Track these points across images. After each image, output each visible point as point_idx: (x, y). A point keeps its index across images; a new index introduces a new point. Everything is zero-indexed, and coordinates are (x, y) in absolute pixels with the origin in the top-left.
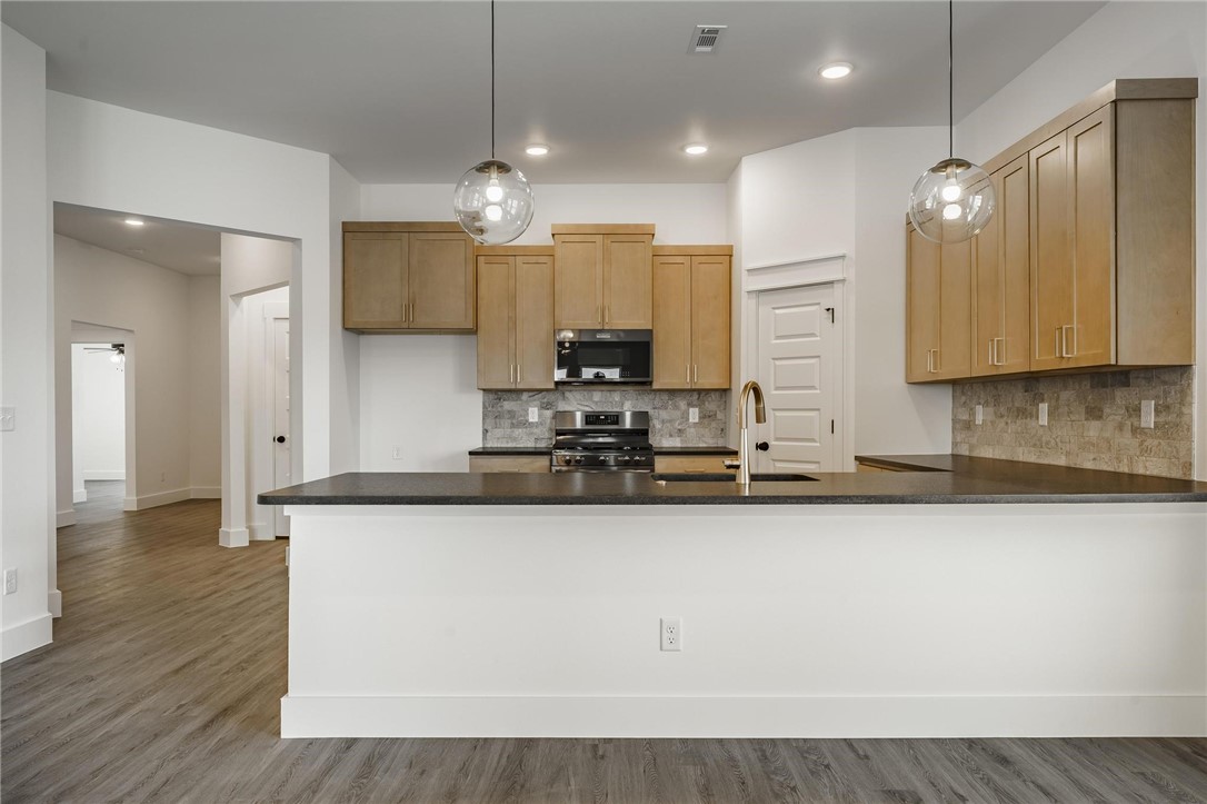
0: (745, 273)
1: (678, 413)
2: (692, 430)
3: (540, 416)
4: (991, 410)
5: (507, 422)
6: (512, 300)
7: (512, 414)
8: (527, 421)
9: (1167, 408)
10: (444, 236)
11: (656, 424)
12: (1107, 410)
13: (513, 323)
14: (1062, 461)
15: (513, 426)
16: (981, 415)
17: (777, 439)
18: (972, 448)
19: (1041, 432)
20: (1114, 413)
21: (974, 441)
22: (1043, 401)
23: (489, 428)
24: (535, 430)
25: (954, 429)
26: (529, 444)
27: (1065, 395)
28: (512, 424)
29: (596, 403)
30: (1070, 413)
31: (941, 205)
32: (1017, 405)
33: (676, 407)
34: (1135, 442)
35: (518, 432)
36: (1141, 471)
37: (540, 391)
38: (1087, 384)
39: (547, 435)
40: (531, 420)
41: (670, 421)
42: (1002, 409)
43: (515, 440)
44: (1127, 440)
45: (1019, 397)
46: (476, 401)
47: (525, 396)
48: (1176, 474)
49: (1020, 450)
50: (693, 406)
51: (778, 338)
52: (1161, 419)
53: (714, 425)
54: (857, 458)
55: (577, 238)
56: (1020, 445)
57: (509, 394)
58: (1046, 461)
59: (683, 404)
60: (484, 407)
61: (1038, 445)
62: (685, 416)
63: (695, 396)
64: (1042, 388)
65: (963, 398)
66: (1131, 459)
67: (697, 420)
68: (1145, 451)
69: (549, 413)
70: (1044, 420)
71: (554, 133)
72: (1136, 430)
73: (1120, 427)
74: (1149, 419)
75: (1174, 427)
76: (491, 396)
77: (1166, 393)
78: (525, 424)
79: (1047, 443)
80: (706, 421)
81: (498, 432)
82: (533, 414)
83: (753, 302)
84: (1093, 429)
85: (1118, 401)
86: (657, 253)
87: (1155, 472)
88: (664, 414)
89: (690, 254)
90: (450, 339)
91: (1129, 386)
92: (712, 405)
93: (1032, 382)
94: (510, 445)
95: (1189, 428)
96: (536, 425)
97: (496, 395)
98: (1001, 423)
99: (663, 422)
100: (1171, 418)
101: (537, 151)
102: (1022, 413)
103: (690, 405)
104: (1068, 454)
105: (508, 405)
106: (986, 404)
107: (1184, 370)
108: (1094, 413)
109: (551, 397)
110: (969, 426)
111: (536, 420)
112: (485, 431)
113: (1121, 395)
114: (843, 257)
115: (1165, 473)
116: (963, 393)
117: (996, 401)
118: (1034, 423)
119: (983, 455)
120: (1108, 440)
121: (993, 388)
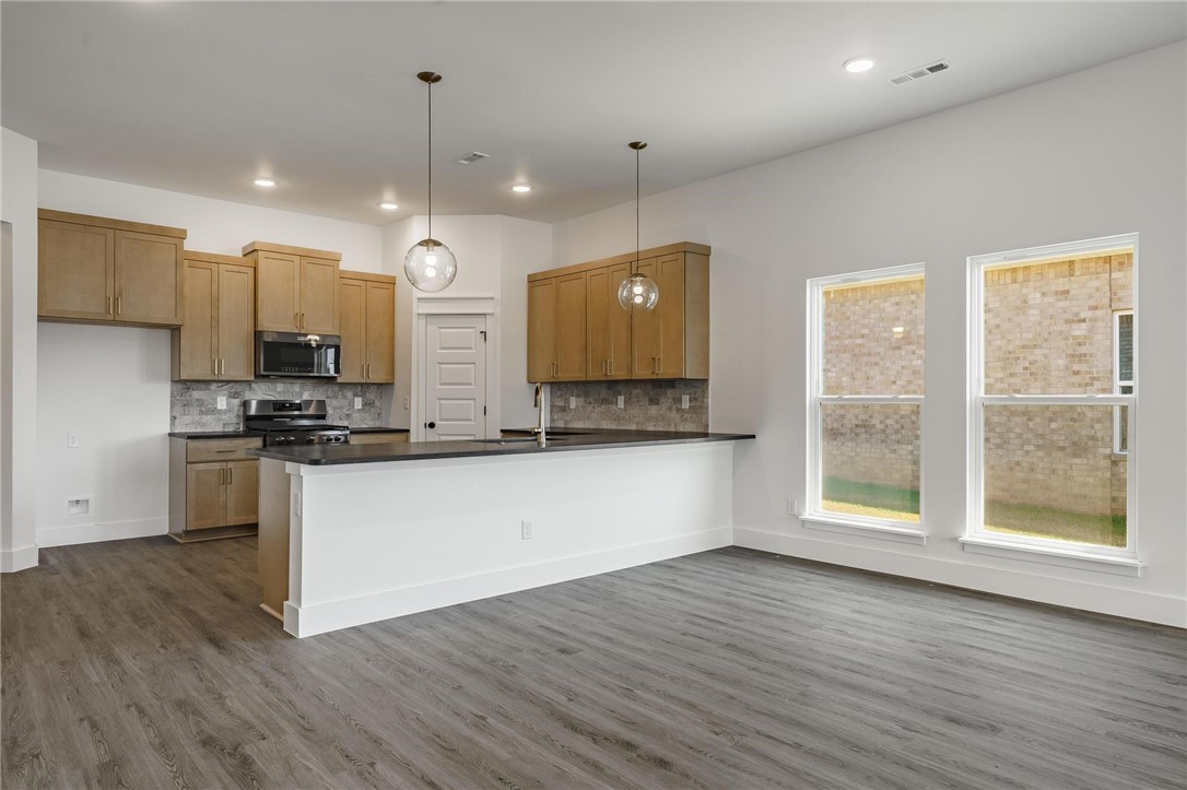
0: (415, 301)
1: (347, 402)
2: (357, 415)
3: (228, 404)
4: (582, 400)
5: (196, 410)
6: (215, 302)
7: (200, 402)
8: (216, 408)
9: (696, 399)
10: (153, 238)
11: (330, 411)
12: (662, 400)
13: (215, 322)
14: (634, 427)
15: (201, 413)
16: (573, 402)
17: (441, 420)
18: (566, 422)
19: (619, 412)
20: (666, 401)
21: (568, 418)
22: (620, 395)
23: (177, 415)
24: (224, 417)
25: (551, 411)
26: (219, 429)
27: (635, 392)
28: (201, 411)
29: (279, 393)
30: (638, 401)
31: (631, 296)
32: (601, 397)
33: (345, 397)
34: (679, 416)
35: (206, 418)
36: (682, 430)
37: (228, 382)
38: (649, 387)
39: (234, 421)
40: (219, 408)
41: (339, 408)
42: (590, 399)
43: (203, 425)
44: (674, 415)
45: (604, 393)
46: (164, 390)
47: (214, 386)
48: (701, 430)
49: (604, 423)
50: (358, 396)
51: (442, 348)
52: (693, 404)
53: (373, 410)
54: (502, 431)
55: (277, 256)
56: (604, 420)
57: (198, 385)
58: (622, 428)
59: (350, 394)
60: (172, 396)
61: (617, 419)
62: (352, 404)
63: (359, 388)
64: (619, 388)
65: (560, 393)
66: (676, 424)
67: (360, 407)
68: (684, 420)
69: (236, 402)
70: (621, 404)
71: (281, 169)
72: (678, 410)
73: (670, 409)
74: (686, 404)
75: (700, 408)
76: (180, 386)
77: (695, 392)
78: (214, 411)
79: (624, 418)
80: (367, 407)
81: (187, 419)
82: (222, 403)
83: (423, 321)
84: (654, 410)
85: (668, 395)
86: (343, 276)
87: (690, 430)
88: (335, 402)
89: (365, 279)
90: (136, 331)
91: (674, 387)
92: (371, 396)
93: (613, 385)
94: (199, 430)
95: (707, 409)
96: (225, 412)
97: (184, 385)
98: (590, 408)
99: (334, 408)
100: (698, 404)
101: (265, 183)
102: (605, 401)
103: (355, 395)
104: (637, 423)
105: (196, 394)
106: (578, 396)
107: (705, 381)
108: (654, 401)
109: (238, 388)
110: (564, 409)
111: (225, 407)
112: (173, 418)
113: (670, 392)
114: (493, 298)
115: (694, 429)
116: (559, 389)
117: (586, 395)
118: (614, 407)
119: (576, 426)
120: (662, 415)
121: (583, 387)
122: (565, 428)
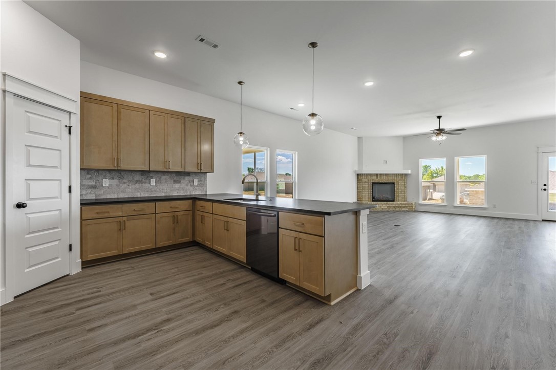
4: (116, 181)
12: (182, 181)
16: (107, 182)
17: (30, 198)
19: (151, 187)
20: (184, 182)
21: (100, 193)
22: (152, 178)
27: (164, 177)
30: (166, 182)
32: (135, 179)
34: (192, 188)
36: (194, 194)
38: (174, 175)
42: (125, 181)
44: (189, 187)
45: (137, 177)
48: (203, 193)
49: (139, 193)
52: (199, 183)
56: (139, 192)
58: (154, 195)
61: (150, 191)
64: (151, 175)
65: (89, 176)
66: (190, 192)
68: (195, 190)
70: (153, 184)
72: (191, 186)
73: (187, 185)
74: (196, 183)
77: (201, 178)
79: (155, 191)
84: (177, 186)
85: (186, 179)
91: (190, 176)
93: (146, 173)
95: (206, 185)
98: (124, 185)
100: (202, 183)
102: (138, 182)
104: (165, 192)
106: (112, 178)
108: (176, 182)
110: (96, 187)
113: (187, 178)
114: (76, 102)
115: (201, 193)
117: (121, 178)
118: (147, 185)
119: (109, 197)
120: (182, 188)
121: (117, 172)
122: (96, 199)
